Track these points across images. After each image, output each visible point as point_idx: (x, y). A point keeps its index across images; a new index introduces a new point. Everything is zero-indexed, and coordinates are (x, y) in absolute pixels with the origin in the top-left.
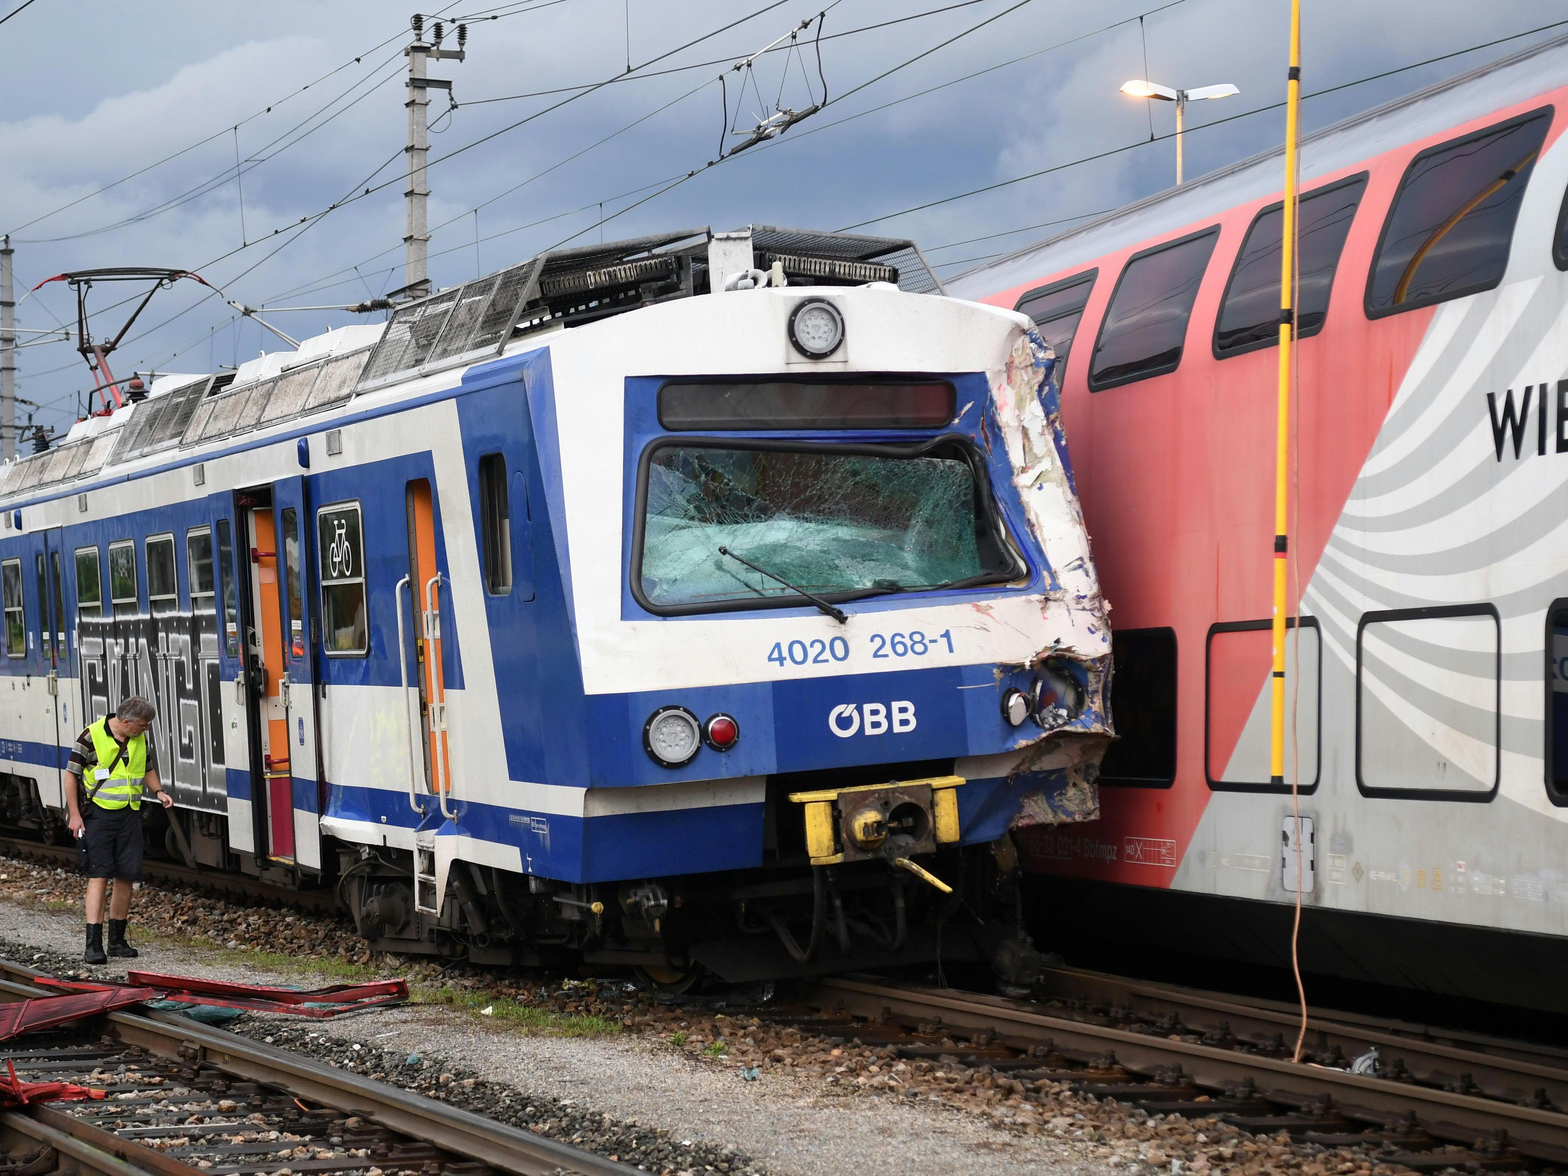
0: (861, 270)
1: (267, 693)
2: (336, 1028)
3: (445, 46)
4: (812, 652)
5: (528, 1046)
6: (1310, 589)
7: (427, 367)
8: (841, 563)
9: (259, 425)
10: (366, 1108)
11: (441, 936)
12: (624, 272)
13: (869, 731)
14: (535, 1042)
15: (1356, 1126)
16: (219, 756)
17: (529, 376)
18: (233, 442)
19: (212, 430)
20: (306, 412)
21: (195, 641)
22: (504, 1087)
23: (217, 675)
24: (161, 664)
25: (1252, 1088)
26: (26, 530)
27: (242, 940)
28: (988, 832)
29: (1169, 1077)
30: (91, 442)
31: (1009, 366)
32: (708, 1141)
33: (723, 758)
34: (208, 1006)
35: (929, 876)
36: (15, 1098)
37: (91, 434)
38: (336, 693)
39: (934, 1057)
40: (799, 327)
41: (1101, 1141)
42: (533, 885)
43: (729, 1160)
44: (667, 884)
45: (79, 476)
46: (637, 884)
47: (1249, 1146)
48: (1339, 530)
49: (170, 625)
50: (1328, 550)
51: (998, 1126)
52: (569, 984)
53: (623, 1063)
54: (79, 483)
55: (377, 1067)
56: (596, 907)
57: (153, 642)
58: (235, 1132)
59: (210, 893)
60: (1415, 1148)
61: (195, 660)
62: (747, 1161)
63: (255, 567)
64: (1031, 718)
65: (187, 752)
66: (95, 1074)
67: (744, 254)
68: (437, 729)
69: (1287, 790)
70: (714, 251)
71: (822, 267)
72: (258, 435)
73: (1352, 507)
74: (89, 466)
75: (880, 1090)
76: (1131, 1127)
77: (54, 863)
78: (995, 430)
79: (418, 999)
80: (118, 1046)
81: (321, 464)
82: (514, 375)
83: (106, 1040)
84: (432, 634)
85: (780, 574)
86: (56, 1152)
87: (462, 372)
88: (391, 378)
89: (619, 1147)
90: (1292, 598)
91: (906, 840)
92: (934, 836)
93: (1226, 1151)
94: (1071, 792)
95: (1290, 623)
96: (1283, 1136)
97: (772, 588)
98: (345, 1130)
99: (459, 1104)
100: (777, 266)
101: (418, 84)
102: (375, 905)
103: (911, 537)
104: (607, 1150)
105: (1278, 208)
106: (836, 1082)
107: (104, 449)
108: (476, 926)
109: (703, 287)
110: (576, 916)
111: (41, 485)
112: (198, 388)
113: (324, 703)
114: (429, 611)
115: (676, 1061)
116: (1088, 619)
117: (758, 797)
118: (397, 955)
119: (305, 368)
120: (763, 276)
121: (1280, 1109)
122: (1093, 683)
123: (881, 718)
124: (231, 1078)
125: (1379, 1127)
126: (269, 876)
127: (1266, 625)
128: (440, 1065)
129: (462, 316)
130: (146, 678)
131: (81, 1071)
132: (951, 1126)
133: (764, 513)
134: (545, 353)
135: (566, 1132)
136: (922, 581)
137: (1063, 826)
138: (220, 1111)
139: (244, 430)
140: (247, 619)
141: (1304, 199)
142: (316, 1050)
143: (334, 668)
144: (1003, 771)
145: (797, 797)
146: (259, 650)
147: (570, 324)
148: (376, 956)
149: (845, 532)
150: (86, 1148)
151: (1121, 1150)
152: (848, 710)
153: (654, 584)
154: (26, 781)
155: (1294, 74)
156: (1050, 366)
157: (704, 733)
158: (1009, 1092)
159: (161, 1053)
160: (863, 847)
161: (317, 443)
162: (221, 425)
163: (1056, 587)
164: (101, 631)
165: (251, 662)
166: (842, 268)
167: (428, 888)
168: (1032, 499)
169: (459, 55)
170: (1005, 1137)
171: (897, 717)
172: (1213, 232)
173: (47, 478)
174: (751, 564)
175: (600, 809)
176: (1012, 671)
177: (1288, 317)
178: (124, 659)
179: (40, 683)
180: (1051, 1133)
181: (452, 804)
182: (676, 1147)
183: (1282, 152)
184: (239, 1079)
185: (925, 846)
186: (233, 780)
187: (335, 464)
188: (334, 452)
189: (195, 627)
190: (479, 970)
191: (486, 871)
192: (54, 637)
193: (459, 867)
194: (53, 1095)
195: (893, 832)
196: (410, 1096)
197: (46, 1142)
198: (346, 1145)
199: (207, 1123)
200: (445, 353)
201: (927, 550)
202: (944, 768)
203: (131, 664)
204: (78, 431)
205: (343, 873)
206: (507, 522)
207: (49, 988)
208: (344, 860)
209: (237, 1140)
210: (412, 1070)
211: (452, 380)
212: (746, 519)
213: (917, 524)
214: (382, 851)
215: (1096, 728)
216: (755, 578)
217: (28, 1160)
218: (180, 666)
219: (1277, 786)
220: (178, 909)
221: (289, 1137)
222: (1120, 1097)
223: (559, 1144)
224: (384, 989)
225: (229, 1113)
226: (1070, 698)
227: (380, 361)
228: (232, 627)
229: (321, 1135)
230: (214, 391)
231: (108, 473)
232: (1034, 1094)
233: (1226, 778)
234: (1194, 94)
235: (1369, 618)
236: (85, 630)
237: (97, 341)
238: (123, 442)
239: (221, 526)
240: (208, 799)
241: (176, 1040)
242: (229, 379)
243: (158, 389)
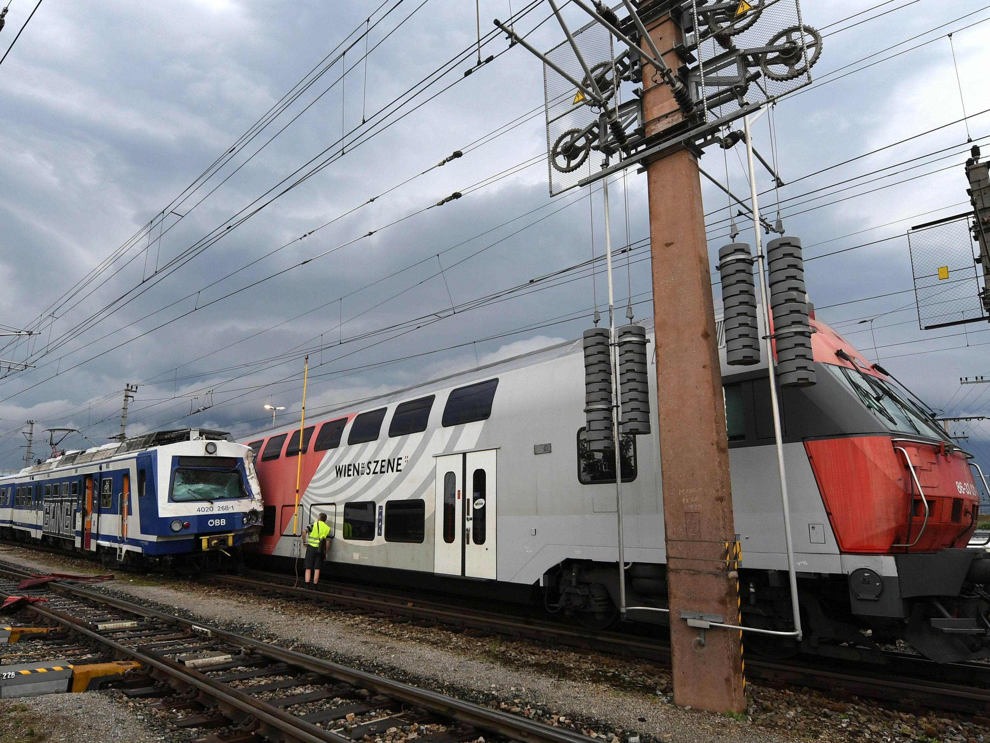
0: (220, 437)
1: (87, 515)
2: (99, 585)
3: (133, 390)
4: (206, 510)
5: (141, 588)
6: (302, 499)
7: (130, 452)
8: (213, 492)
9: (91, 461)
10: (107, 602)
11: (121, 565)
12: (173, 435)
13: (216, 525)
14: (142, 587)
15: (307, 599)
16: (74, 528)
17: (152, 455)
18: (85, 464)
19: (80, 462)
20: (102, 459)
21: (71, 504)
22: (136, 597)
23: (76, 511)
24: (63, 509)
25: (288, 593)
26: (34, 480)
27: (76, 566)
28: (238, 544)
29: (272, 591)
30: (51, 463)
31: (247, 457)
32: (180, 607)
33: (186, 530)
34: (69, 580)
35: (226, 553)
36: (29, 602)
37: (52, 461)
38: (103, 515)
39: (225, 588)
40: (208, 447)
41: (260, 604)
42: (144, 555)
43: (185, 611)
44: (172, 555)
45: (48, 470)
46: (166, 555)
47: (288, 604)
48: (307, 489)
49: (66, 501)
50: (305, 492)
51: (240, 602)
52: (149, 575)
53: (162, 591)
54: (48, 471)
55: (108, 593)
56: (157, 560)
57: (62, 504)
58: (77, 608)
59: (68, 556)
60: (317, 603)
61: (71, 508)
62: (189, 611)
63: (87, 490)
64: (248, 522)
65: (67, 527)
66: (45, 595)
67: (197, 434)
68: (125, 523)
69: (296, 536)
70: (191, 432)
71: (212, 437)
72: (90, 463)
73: (310, 485)
74: (50, 468)
75: (215, 595)
76: (265, 601)
77: (32, 549)
78: (244, 468)
79: (116, 578)
80: (49, 589)
81: (104, 469)
82: (149, 454)
83: (47, 588)
84: (126, 504)
85: (200, 494)
86: (38, 613)
87: (137, 453)
88: (121, 454)
89: (162, 609)
90: (299, 501)
91: (222, 546)
92: (228, 544)
93: (284, 605)
94: (254, 536)
95: (298, 505)
96: (294, 602)
97: (199, 497)
98: (102, 607)
99: (126, 601)
100: (204, 436)
101: (127, 396)
102: (107, 559)
103: (226, 488)
104: (159, 609)
105: (300, 430)
106: (206, 594)
107: (54, 465)
108: (130, 563)
109: (188, 439)
110: (152, 561)
111: (39, 471)
112: (78, 453)
113: (100, 518)
114: (126, 499)
115: (172, 591)
116: (259, 504)
117: (193, 538)
118: (111, 569)
119: (101, 451)
120: (201, 438)
121: (293, 597)
122: (260, 516)
123: (219, 522)
124: (76, 596)
125: (311, 599)
126: (82, 553)
127: (294, 506)
128: (122, 592)
129: (138, 442)
130: (59, 512)
131: (41, 595)
132: (230, 603)
133: (198, 483)
134: (156, 450)
135: (150, 606)
136: (228, 496)
137: (252, 543)
138: (74, 603)
139: (87, 462)
140: (84, 500)
141: (304, 430)
142: (94, 589)
143: (103, 510)
144: (242, 533)
145: (201, 538)
146: (86, 506)
147: (161, 445)
148: (106, 569)
149: (213, 487)
150: (45, 613)
151: (264, 606)
152: (212, 521)
153: (175, 496)
154: (28, 532)
155: (304, 408)
156: (255, 457)
157: (183, 525)
158: (241, 595)
159: (60, 591)
160: (213, 547)
161: (104, 466)
162: (82, 461)
163: (254, 498)
164: (50, 502)
165: (84, 509)
166: (216, 437)
167: (120, 556)
168: (250, 481)
169: (136, 392)
170: (241, 604)
171: (222, 522)
172: (287, 434)
173: (40, 470)
174: (194, 492)
175: (160, 540)
176: (245, 514)
177: (301, 450)
178: (54, 507)
179: (34, 512)
180: (250, 603)
181: (127, 539)
182: (174, 609)
183: (301, 420)
184: (78, 596)
185: (225, 547)
186: (77, 533)
187: (108, 470)
188: (108, 467)
189: (72, 501)
190: (129, 572)
191: (133, 552)
192: (38, 502)
193: (127, 551)
194: (37, 601)
195: (220, 544)
196: (115, 599)
197: (36, 611)
198: (102, 610)
199: (71, 606)
200: (134, 449)
201: (229, 490)
202: (230, 532)
203: (56, 509)
204: (48, 461)
205: (101, 552)
206: (145, 483)
207: (33, 577)
208: (101, 549)
209: (78, 609)
210: (116, 593)
211: (136, 454)
212: (194, 484)
213: (228, 486)
214: (110, 548)
215: (260, 524)
216: (195, 495)
217: (31, 615)
218: (67, 509)
219: (294, 535)
220: (61, 559)
221: (89, 608)
222: (263, 595)
223: (149, 609)
224: (109, 576)
225: (75, 604)
226: (255, 519)
227: (119, 450)
228: (80, 502)
229: (97, 608)
230: (81, 454)
231: (55, 469)
232: (246, 595)
233: (284, 534)
234: (277, 408)
235: (312, 505)
236: (46, 501)
237: (54, 443)
238: (59, 463)
239: (80, 481)
240: (71, 537)
241: (62, 587)
242: (85, 452)
243: (67, 453)
